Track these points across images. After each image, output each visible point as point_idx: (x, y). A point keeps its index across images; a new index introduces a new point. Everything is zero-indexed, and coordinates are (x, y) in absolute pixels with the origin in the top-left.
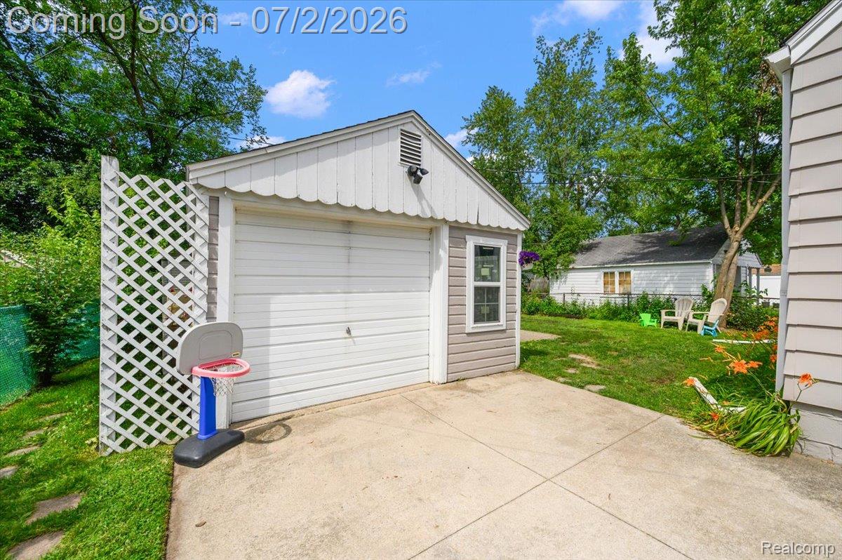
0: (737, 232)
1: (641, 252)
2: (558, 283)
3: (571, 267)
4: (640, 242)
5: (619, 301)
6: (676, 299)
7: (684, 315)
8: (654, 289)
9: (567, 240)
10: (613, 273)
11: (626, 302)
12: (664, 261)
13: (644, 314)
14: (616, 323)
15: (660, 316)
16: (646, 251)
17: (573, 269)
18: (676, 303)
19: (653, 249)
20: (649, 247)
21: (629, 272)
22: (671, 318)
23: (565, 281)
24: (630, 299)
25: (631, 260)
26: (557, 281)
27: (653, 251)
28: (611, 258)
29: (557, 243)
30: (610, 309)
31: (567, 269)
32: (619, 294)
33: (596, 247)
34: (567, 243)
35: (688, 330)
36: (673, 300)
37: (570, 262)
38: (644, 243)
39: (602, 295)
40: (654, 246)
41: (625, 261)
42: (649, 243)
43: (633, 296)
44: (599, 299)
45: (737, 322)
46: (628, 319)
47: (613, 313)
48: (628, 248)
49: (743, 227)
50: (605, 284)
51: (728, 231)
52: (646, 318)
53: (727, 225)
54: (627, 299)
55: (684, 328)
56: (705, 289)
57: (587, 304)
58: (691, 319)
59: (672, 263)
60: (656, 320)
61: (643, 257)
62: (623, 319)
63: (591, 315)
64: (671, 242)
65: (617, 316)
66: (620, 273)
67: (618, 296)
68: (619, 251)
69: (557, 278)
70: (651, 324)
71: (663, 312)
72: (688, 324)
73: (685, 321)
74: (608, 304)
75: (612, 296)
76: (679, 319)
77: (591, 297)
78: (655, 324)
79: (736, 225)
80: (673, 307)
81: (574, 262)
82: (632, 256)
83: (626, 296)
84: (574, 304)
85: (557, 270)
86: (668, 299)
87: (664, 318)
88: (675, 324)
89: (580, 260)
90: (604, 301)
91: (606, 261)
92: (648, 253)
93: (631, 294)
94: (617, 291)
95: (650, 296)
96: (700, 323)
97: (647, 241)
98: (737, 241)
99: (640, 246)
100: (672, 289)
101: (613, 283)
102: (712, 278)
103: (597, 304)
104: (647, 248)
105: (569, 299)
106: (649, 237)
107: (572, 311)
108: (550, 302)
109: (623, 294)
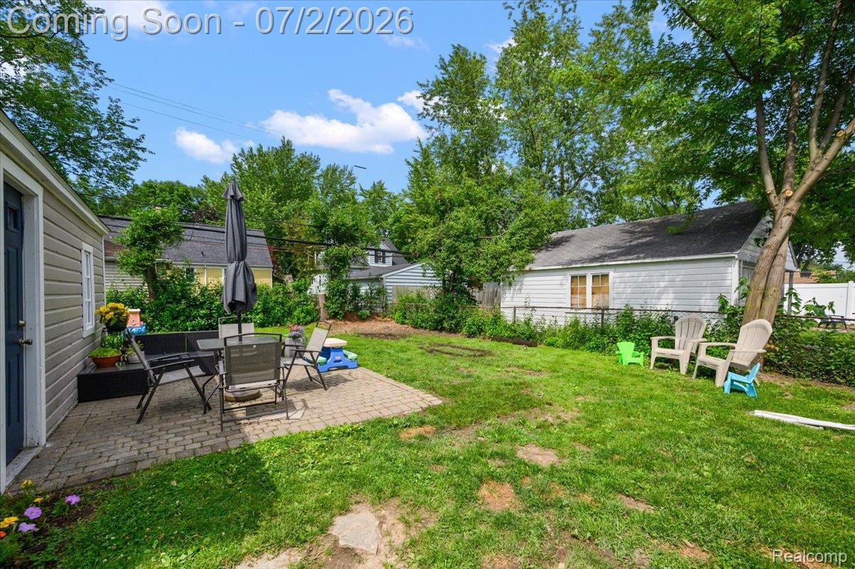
0: (788, 199)
1: (628, 244)
2: (512, 291)
3: (527, 268)
4: (628, 232)
5: (590, 319)
6: (676, 319)
7: (690, 348)
8: (642, 301)
9: (526, 231)
10: (584, 277)
11: (600, 321)
12: (658, 256)
13: (626, 343)
14: (584, 355)
15: (650, 344)
16: (635, 243)
17: (530, 271)
18: (677, 325)
19: (644, 240)
20: (639, 238)
21: (607, 275)
22: (667, 353)
23: (520, 289)
24: (605, 317)
25: (611, 257)
26: (510, 289)
27: (642, 244)
28: (584, 255)
29: (513, 234)
30: (577, 332)
31: (522, 271)
32: (592, 309)
33: (566, 241)
34: (527, 235)
35: (698, 376)
36: (672, 319)
37: (528, 262)
38: (632, 233)
39: (569, 310)
40: (646, 237)
41: (602, 257)
42: (639, 232)
43: (611, 312)
44: (564, 314)
45: (782, 360)
46: (599, 348)
47: (579, 338)
48: (610, 241)
49: (803, 188)
50: (572, 293)
51: (772, 197)
52: (626, 349)
53: (770, 187)
54: (600, 316)
55: (689, 372)
56: (724, 303)
57: (547, 322)
58: (703, 358)
59: (672, 259)
60: (643, 353)
61: (628, 251)
62: (593, 348)
63: (549, 340)
64: (671, 229)
65: (584, 343)
66: (594, 277)
67: (589, 311)
68: (596, 245)
69: (510, 284)
70: (635, 360)
71: (655, 340)
72: (697, 364)
73: (693, 358)
74: (576, 322)
75: (582, 311)
76: (681, 353)
77: (555, 312)
78: (640, 360)
79: (787, 186)
80: (670, 331)
81: (532, 261)
82: (612, 251)
83: (600, 311)
84: (527, 323)
85: (509, 273)
86: (663, 318)
87: (657, 351)
88: (674, 363)
89: (541, 259)
90: (570, 318)
91: (576, 258)
92: (637, 246)
93: (608, 309)
94: (589, 305)
95: (637, 313)
96: (721, 365)
97: (637, 230)
98: (789, 214)
99: (627, 236)
100: (669, 301)
101: (583, 293)
102: (736, 284)
103: (561, 323)
104: (637, 239)
105: (521, 316)
106: (640, 225)
107: (522, 334)
108: (497, 319)
109: (598, 309)
